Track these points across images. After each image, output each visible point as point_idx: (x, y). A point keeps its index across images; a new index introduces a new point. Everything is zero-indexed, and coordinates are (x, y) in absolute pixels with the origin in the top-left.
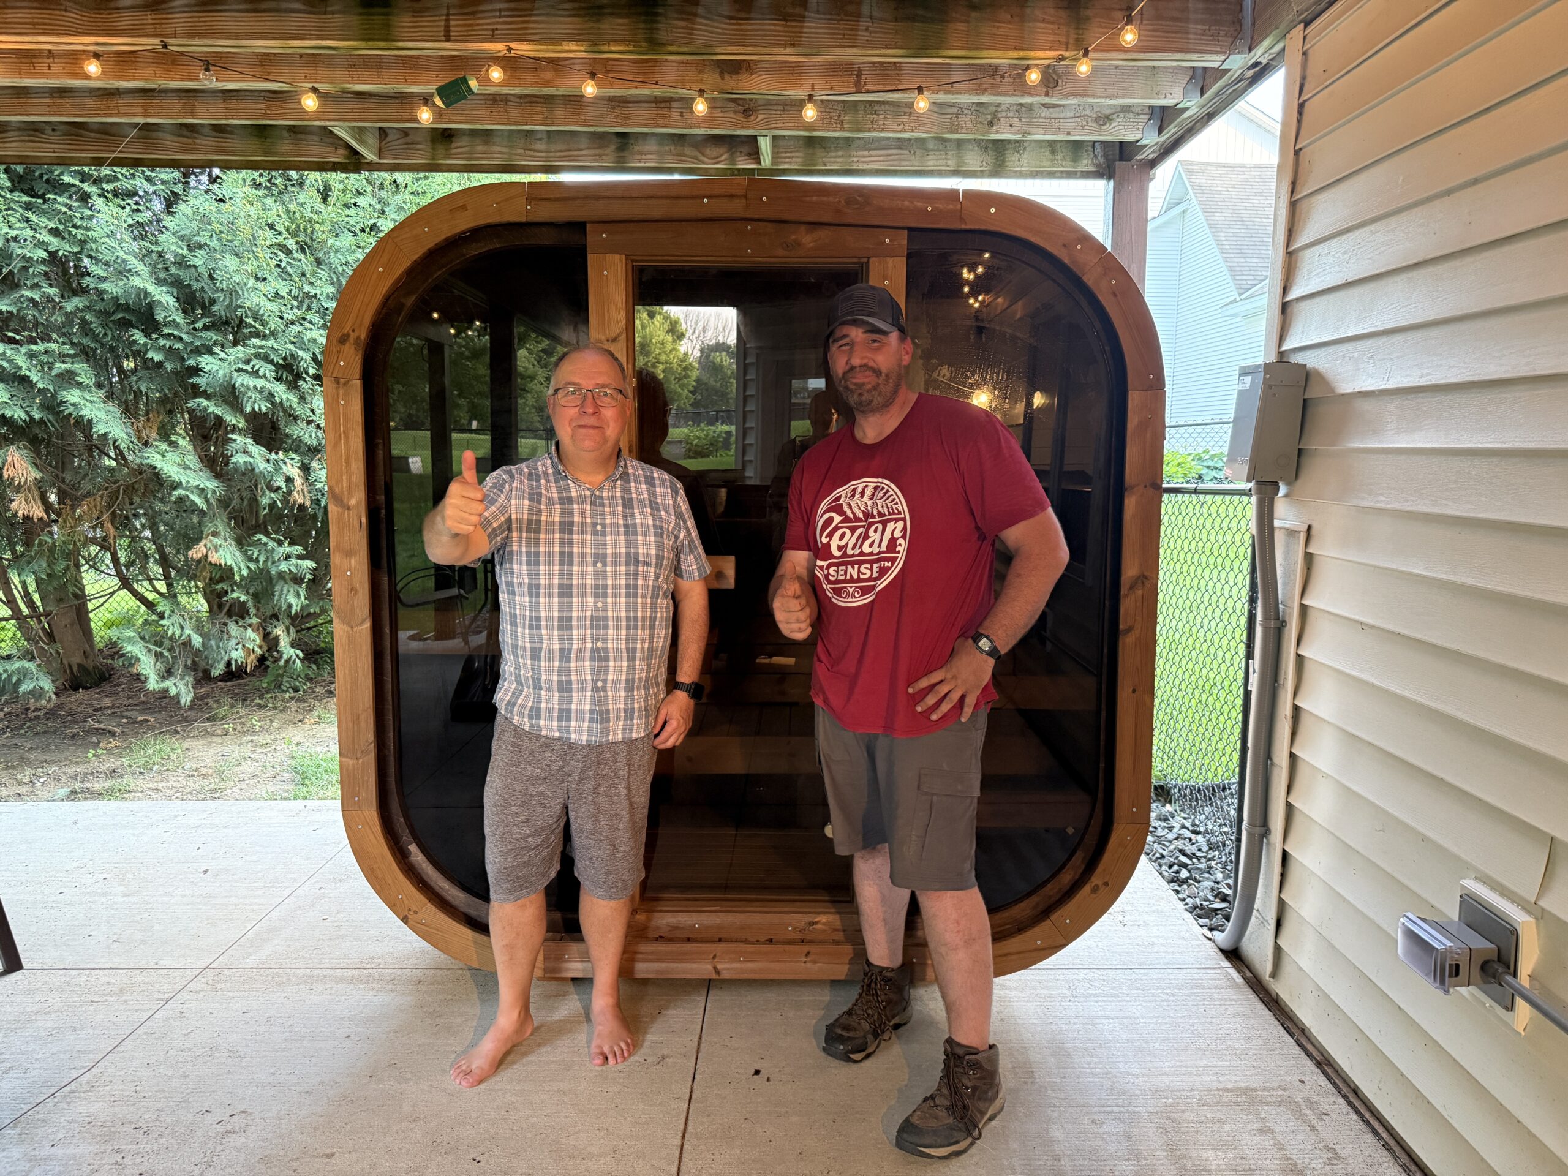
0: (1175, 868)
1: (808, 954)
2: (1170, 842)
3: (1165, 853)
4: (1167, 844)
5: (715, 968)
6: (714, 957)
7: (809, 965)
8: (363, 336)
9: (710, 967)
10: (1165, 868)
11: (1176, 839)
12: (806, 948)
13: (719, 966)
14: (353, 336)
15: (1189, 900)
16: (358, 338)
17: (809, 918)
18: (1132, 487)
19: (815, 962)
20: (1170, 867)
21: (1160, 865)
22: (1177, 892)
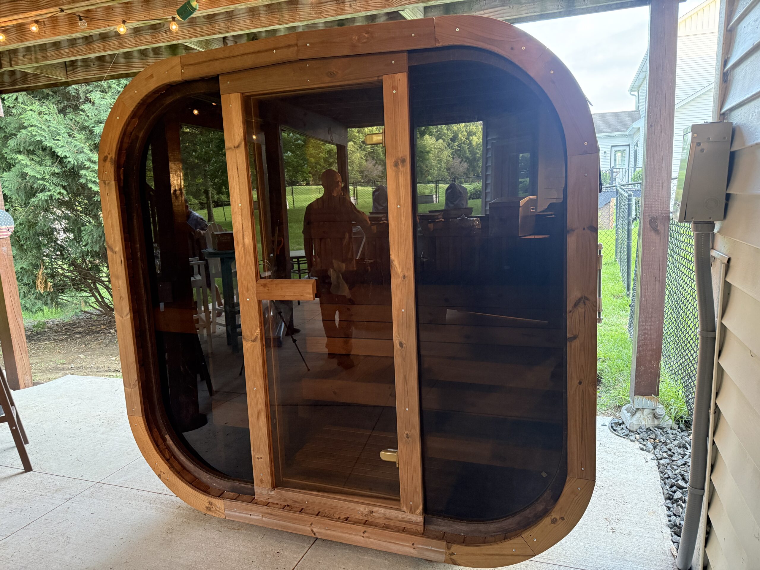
0: (674, 488)
1: (364, 532)
2: (679, 466)
3: (671, 475)
4: (675, 467)
5: (312, 530)
6: (311, 524)
7: (367, 539)
8: (113, 157)
9: (309, 529)
10: (668, 487)
11: (684, 464)
12: (363, 528)
13: (315, 530)
14: (109, 157)
15: (673, 517)
16: (111, 158)
17: (371, 508)
18: (573, 230)
19: (369, 538)
20: (672, 487)
21: (665, 484)
22: (669, 508)
